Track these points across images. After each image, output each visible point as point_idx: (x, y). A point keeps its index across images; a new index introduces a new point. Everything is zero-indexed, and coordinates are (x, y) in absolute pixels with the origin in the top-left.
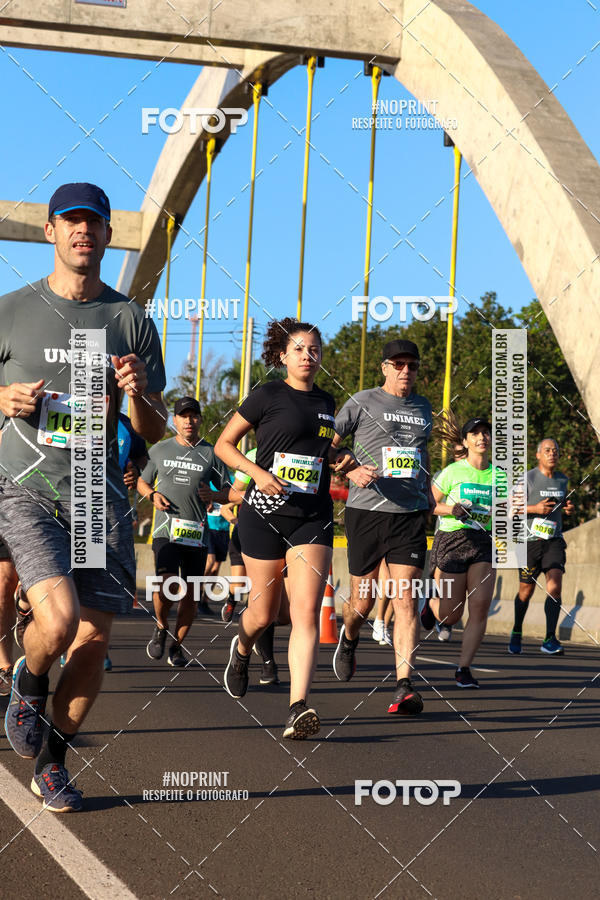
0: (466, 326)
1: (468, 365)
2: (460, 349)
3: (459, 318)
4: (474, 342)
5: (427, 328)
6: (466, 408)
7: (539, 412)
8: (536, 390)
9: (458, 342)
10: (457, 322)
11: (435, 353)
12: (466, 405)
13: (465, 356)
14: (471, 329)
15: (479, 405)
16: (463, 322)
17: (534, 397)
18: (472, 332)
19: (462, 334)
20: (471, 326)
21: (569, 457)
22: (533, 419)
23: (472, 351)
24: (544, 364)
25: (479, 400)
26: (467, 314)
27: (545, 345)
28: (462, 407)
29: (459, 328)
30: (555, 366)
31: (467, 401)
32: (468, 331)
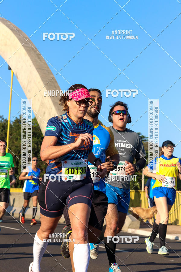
0: (14, 124)
1: (15, 136)
2: (12, 131)
3: (12, 122)
4: (17, 129)
5: (2, 124)
6: (14, 149)
7: (36, 150)
8: (35, 144)
9: (12, 129)
10: (11, 123)
11: (5, 132)
12: (14, 148)
13: (14, 133)
14: (16, 125)
15: (18, 148)
16: (14, 123)
17: (35, 146)
18: (16, 126)
19: (13, 126)
20: (16, 124)
21: (45, 164)
22: (34, 152)
23: (16, 132)
24: (38, 136)
25: (18, 147)
26: (15, 120)
27: (38, 131)
28: (13, 149)
29: (12, 124)
30: (41, 137)
31: (14, 147)
32: (15, 125)
